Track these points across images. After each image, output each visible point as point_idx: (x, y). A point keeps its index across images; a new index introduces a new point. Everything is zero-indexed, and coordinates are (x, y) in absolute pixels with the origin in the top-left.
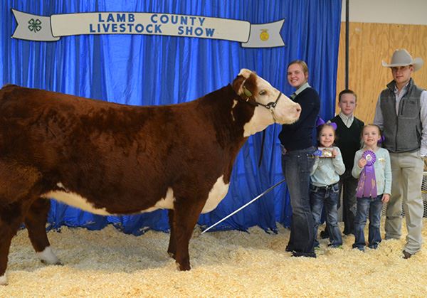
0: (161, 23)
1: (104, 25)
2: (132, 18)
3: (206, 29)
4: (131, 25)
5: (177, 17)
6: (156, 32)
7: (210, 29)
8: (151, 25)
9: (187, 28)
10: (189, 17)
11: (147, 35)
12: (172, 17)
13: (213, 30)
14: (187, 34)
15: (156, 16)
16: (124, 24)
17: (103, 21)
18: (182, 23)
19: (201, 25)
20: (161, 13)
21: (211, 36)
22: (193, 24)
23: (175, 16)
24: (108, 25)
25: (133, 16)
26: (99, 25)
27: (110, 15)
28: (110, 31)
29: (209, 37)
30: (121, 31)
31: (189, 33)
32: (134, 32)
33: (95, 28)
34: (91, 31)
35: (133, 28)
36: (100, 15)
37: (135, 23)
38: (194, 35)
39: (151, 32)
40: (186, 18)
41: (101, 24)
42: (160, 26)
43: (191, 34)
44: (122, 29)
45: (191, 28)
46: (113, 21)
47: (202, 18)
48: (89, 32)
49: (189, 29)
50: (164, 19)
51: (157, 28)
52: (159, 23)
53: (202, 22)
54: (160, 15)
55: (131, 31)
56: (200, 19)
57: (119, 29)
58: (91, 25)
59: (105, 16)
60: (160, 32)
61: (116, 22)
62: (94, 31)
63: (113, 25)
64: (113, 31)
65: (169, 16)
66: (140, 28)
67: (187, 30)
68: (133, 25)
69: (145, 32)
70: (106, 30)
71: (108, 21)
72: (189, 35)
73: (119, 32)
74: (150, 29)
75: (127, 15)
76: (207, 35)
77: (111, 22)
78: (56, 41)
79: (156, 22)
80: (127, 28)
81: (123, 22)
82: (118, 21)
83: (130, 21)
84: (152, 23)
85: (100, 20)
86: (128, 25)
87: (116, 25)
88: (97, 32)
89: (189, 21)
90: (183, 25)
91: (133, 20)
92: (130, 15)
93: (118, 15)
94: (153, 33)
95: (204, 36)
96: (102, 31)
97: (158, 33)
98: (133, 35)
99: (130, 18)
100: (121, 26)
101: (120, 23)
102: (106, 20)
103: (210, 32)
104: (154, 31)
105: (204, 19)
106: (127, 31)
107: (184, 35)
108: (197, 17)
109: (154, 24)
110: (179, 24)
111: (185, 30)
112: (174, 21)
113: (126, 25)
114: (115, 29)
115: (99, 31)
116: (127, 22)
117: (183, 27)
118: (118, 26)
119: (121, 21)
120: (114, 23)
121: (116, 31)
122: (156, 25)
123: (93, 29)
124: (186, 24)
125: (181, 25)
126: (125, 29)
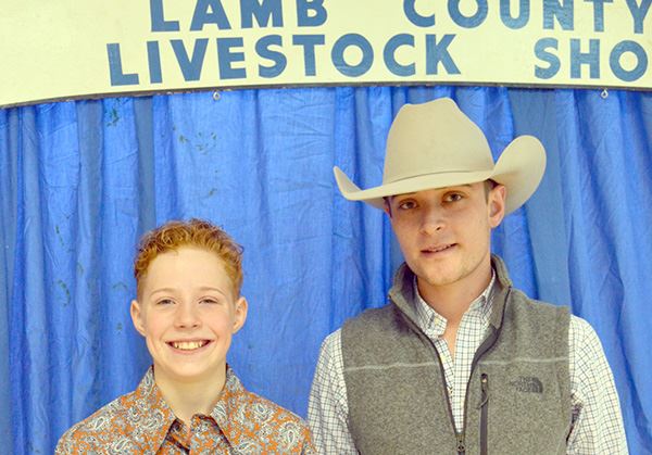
1: (178, 46)
2: (312, 9)
4: (309, 43)
6: (432, 70)
8: (407, 39)
9: (575, 43)
14: (576, 73)
16: (277, 40)
17: (174, 26)
18: (549, 25)
19: (639, 28)
22: (599, 27)
24: (201, 45)
26: (153, 48)
28: (210, 75)
30: (263, 72)
31: (585, 68)
32: (327, 73)
33: (135, 62)
34: (117, 76)
35: (323, 53)
37: (332, 31)
38: (608, 78)
39: (411, 70)
41: (164, 39)
42: (448, 38)
43: (595, 73)
44: (270, 63)
45: (595, 44)
46: (224, 25)
48: (105, 86)
49: (585, 49)
50: (467, 8)
51: (437, 51)
52: (444, 25)
53: (639, 16)
55: (310, 68)
56: (631, 2)
57: (252, 67)
58: (114, 51)
60: (452, 68)
61: (236, 30)
62: (134, 79)
63: (223, 44)
64: (225, 72)
66: (353, 55)
67: (577, 58)
68: (320, 39)
69: (379, 73)
70: (191, 69)
71: (196, 26)
72: (585, 80)
73: (253, 78)
74: (403, 55)
77: (211, 32)
79: (429, 21)
80: (294, 55)
81: (270, 30)
82: (246, 23)
83: (303, 20)
85: (159, 23)
86: (297, 40)
87: (239, 42)
88: (145, 85)
90: (558, 32)
91: (321, 18)
94: (421, 76)
96: (173, 78)
97: (443, 75)
99: (301, 6)
100: (262, 47)
101: (255, 33)
102: (186, 21)
104: (421, 67)
105: (647, 2)
107: (563, 78)
109: (420, 34)
110: (535, 28)
111: (564, 54)
112: (515, 12)
113: (287, 40)
114: (235, 65)
115: (156, 76)
116: (290, 26)
117: (554, 43)
118: (249, 48)
119: (263, 24)
120: (225, 34)
121: (241, 73)
122: (430, 39)
123: (126, 71)
124: (568, 23)
125: (548, 34)
126: (281, 61)
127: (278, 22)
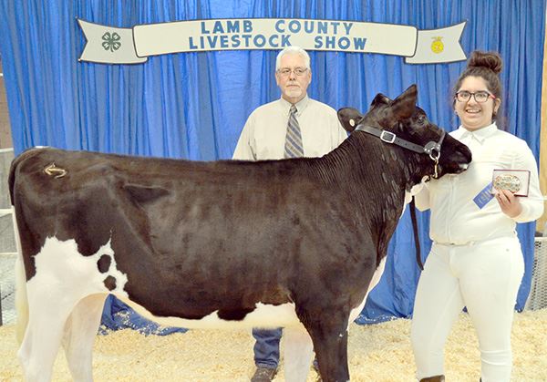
0: (290, 33)
1: (209, 38)
2: (248, 27)
3: (355, 39)
4: (247, 37)
5: (312, 23)
6: (283, 45)
7: (360, 39)
8: (277, 36)
9: (328, 38)
10: (329, 22)
11: (271, 50)
12: (306, 23)
13: (365, 40)
14: (327, 46)
15: (284, 22)
16: (238, 36)
17: (208, 32)
18: (319, 32)
19: (348, 33)
20: (290, 18)
21: (362, 49)
22: (335, 33)
23: (309, 21)
24: (216, 37)
25: (250, 23)
26: (202, 38)
27: (218, 24)
28: (218, 46)
29: (359, 50)
30: (233, 46)
31: (330, 45)
32: (252, 46)
33: (197, 42)
34: (192, 47)
35: (251, 40)
36: (203, 24)
37: (254, 34)
38: (337, 48)
39: (277, 45)
40: (326, 24)
41: (205, 36)
42: (288, 36)
43: (333, 47)
44: (235, 43)
45: (334, 38)
46: (223, 32)
47: (348, 23)
48: (188, 49)
49: (331, 39)
50: (295, 27)
51: (285, 40)
52: (287, 32)
53: (348, 29)
54: (288, 21)
55: (247, 45)
56: (345, 24)
57: (230, 44)
58: (191, 39)
59: (210, 25)
61: (226, 33)
62: (196, 47)
63: (222, 37)
64: (222, 46)
65: (302, 22)
66: (260, 41)
67: (328, 42)
68: (250, 36)
69: (267, 46)
70: (213, 45)
71: (214, 32)
72: (330, 48)
73: (231, 48)
74: (274, 41)
75: (241, 22)
76: (357, 48)
77: (219, 34)
78: (143, 64)
79: (283, 31)
80: (243, 41)
81: (236, 33)
82: (229, 31)
83: (245, 31)
84: (277, 33)
85: (204, 31)
86: (243, 36)
87: (226, 37)
88: (200, 49)
89: (330, 28)
90: (322, 34)
91: (251, 29)
92: (245, 23)
93: (229, 23)
94: (280, 47)
95: (352, 48)
96: (207, 47)
98: (250, 51)
99: (245, 26)
100: (233, 39)
101: (232, 34)
102: (211, 32)
103: (360, 43)
104: (280, 45)
105: (351, 25)
106: (242, 46)
107: (323, 48)
108: (341, 23)
109: (280, 35)
110: (315, 33)
111: (324, 41)
112: (309, 28)
113: (241, 36)
114: (225, 44)
115: (203, 47)
116: (242, 32)
117: (321, 38)
118: (229, 39)
119: (234, 31)
120: (223, 34)
121: (227, 46)
122: (283, 36)
123: (194, 45)
124: (325, 32)
125: (319, 35)
126: (239, 43)
127: (238, 31)
